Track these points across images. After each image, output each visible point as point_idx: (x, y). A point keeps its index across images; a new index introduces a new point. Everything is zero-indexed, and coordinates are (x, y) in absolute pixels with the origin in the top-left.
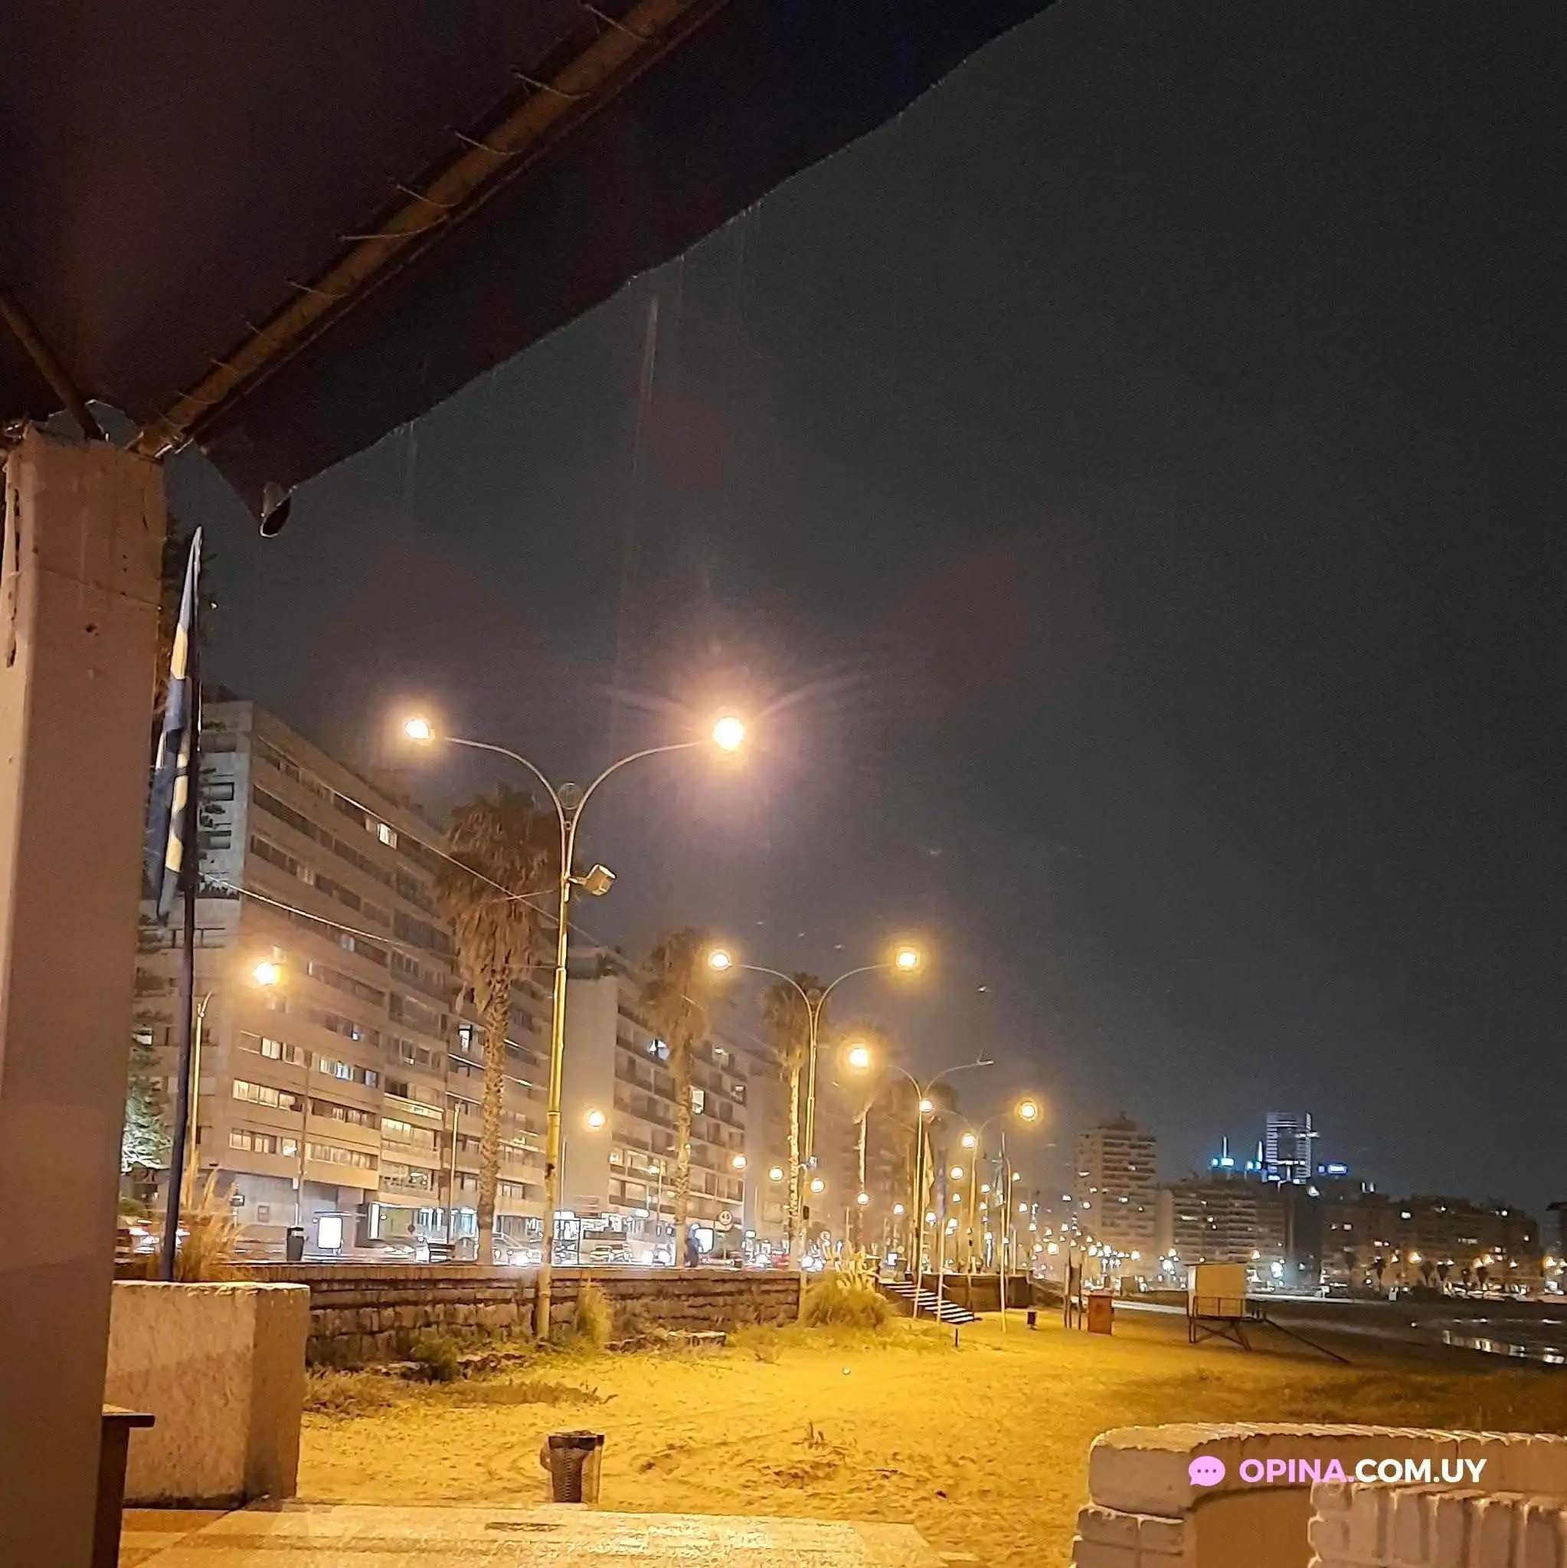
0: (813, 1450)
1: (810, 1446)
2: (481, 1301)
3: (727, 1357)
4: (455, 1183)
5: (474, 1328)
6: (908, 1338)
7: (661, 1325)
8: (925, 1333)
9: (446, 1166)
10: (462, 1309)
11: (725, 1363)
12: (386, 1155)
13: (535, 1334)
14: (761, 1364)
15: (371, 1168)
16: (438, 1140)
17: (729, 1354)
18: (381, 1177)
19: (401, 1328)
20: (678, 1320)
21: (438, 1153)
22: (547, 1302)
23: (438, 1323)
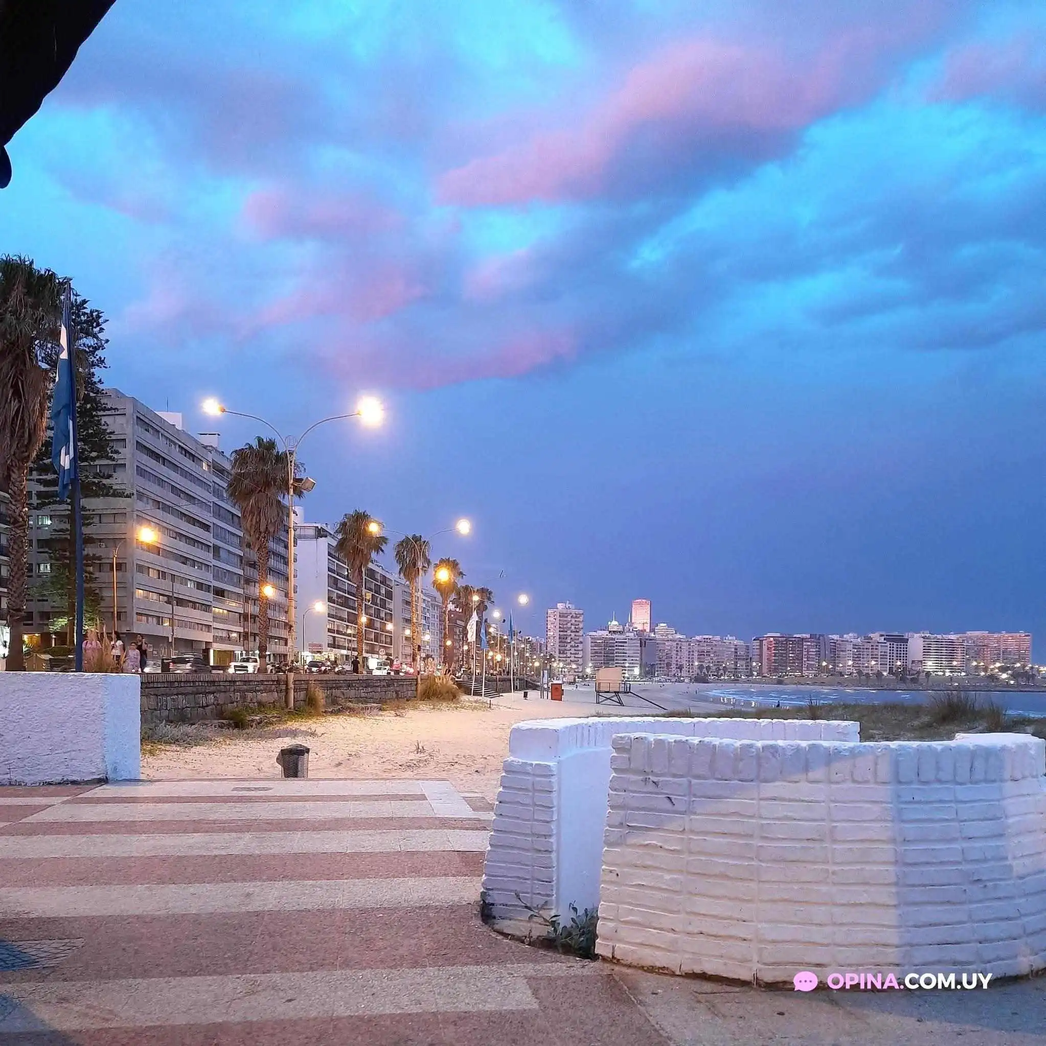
0: (418, 755)
1: (417, 753)
2: (259, 691)
3: (381, 715)
4: (251, 638)
5: (256, 704)
6: (468, 704)
7: (350, 701)
8: (476, 702)
9: (246, 630)
10: (250, 695)
11: (381, 718)
12: (216, 625)
13: (287, 706)
14: (398, 718)
15: (208, 632)
16: (242, 617)
17: (383, 714)
18: (214, 636)
19: (218, 704)
20: (359, 700)
21: (242, 624)
22: (292, 691)
23: (237, 702)
